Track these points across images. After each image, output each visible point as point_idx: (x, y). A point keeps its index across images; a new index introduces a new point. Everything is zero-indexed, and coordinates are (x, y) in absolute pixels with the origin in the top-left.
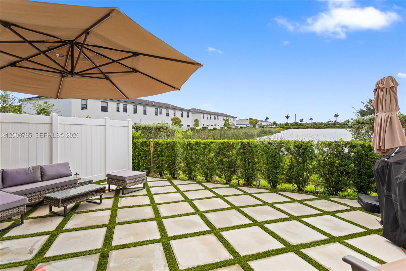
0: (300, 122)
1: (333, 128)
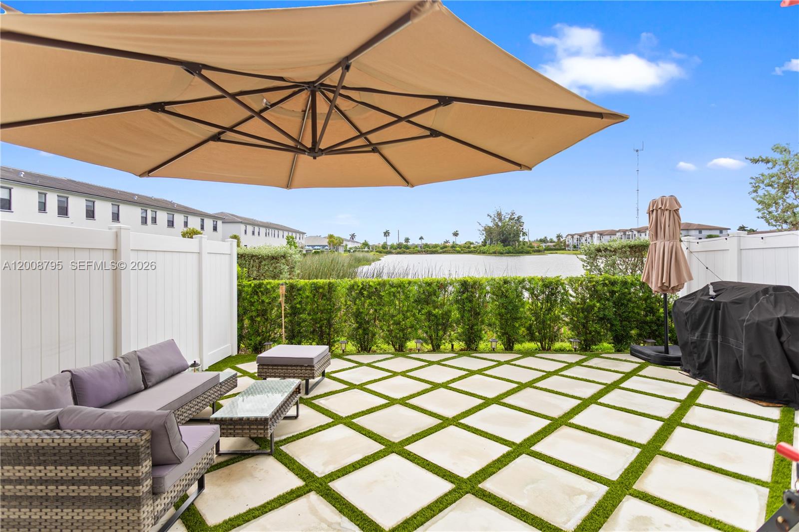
0: (405, 242)
1: (452, 253)
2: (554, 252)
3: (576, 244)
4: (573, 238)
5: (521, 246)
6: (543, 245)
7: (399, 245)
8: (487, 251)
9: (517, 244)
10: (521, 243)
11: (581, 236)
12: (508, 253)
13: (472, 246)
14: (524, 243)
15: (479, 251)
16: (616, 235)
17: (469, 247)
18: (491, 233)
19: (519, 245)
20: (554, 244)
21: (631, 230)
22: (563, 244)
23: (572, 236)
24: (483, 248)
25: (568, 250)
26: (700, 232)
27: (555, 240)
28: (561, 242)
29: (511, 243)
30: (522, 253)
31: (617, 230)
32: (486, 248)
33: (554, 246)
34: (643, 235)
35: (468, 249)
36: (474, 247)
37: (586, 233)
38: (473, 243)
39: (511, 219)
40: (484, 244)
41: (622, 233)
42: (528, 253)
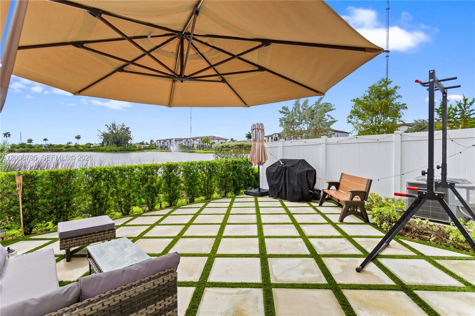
0: (28, 142)
1: (75, 151)
2: (150, 150)
3: (162, 146)
4: (160, 142)
5: (129, 146)
6: (142, 146)
7: (21, 144)
8: (105, 149)
9: (127, 145)
10: (129, 145)
11: (165, 141)
12: (120, 151)
13: (92, 146)
14: (131, 144)
15: (98, 150)
16: (182, 141)
17: (89, 147)
18: (108, 138)
19: (128, 146)
20: (149, 145)
21: (190, 139)
22: (154, 146)
23: (160, 141)
24: (101, 148)
25: (158, 149)
26: (218, 141)
27: (149, 143)
28: (153, 145)
29: (122, 145)
30: (130, 151)
31: (183, 138)
32: (104, 148)
33: (149, 146)
34: (195, 141)
35: (88, 148)
36: (94, 147)
37: (167, 140)
38: (92, 144)
39: (122, 129)
40: (102, 145)
41: (186, 140)
42: (134, 151)
